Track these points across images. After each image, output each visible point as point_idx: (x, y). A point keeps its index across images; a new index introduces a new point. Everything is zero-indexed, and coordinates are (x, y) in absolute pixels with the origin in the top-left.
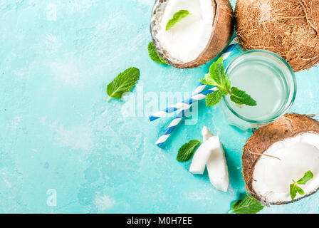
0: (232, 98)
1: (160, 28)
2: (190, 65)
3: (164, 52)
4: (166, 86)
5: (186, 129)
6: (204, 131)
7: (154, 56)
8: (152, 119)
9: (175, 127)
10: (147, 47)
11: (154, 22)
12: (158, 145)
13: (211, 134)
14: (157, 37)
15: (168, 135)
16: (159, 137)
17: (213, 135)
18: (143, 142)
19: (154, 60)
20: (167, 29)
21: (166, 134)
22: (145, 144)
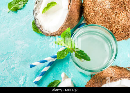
0: (76, 55)
1: (39, 12)
2: (54, 34)
3: (41, 26)
4: (42, 47)
5: (52, 74)
6: (63, 75)
7: (35, 29)
8: (32, 66)
9: (46, 71)
10: (32, 23)
11: (36, 8)
12: (35, 82)
13: (66, 77)
14: (37, 17)
15: (41, 77)
16: (36, 78)
17: (68, 77)
18: (26, 80)
19: (35, 31)
20: (43, 13)
21: (40, 76)
22: (27, 81)
